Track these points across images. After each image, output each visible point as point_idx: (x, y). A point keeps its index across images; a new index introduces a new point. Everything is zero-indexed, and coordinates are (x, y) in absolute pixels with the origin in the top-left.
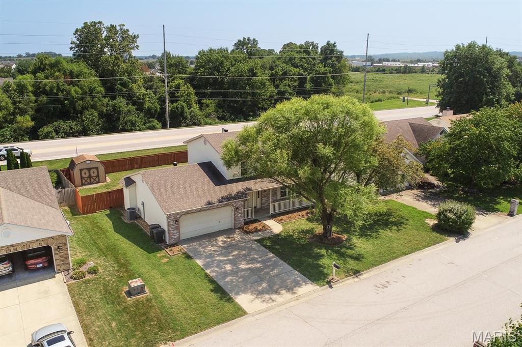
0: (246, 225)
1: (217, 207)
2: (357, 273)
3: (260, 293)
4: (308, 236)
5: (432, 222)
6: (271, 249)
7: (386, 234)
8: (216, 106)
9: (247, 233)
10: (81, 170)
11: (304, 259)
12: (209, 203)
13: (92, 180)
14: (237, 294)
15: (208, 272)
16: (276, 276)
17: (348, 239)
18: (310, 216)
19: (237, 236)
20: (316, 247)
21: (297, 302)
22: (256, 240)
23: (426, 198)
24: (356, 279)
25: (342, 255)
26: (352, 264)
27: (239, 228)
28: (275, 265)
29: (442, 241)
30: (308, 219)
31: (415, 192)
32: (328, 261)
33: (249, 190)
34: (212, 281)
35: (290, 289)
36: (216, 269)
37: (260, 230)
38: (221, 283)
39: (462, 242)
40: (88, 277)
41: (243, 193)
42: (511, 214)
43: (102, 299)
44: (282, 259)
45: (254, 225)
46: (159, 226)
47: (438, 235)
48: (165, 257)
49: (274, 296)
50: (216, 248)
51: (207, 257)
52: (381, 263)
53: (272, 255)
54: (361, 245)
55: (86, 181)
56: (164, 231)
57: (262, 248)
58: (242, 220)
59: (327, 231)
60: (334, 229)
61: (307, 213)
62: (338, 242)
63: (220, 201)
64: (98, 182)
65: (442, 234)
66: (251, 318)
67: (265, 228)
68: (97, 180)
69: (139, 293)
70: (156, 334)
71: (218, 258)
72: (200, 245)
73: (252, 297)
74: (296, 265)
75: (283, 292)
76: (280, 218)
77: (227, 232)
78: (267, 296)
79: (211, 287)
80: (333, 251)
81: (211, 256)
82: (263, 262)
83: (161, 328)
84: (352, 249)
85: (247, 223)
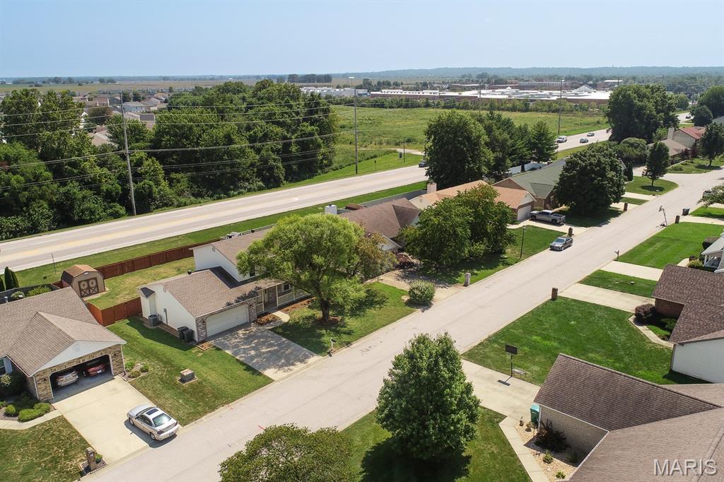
0: (259, 318)
1: (235, 307)
2: (348, 344)
3: (280, 367)
4: (311, 321)
5: (406, 298)
6: (283, 335)
7: (371, 312)
8: (189, 181)
9: (261, 324)
10: (79, 283)
11: (309, 339)
12: (228, 304)
13: (91, 291)
14: (265, 369)
15: (238, 358)
16: (291, 353)
17: (342, 320)
18: (310, 304)
19: (254, 328)
20: (319, 328)
21: (308, 369)
22: (270, 330)
23: (404, 277)
24: (348, 349)
25: (338, 333)
26: (345, 338)
27: (253, 322)
28: (288, 346)
29: (411, 312)
30: (309, 307)
31: (397, 272)
32: (327, 338)
33: (259, 288)
34: (242, 363)
35: (302, 361)
36: (243, 355)
37: (271, 321)
38: (250, 364)
39: (426, 312)
40: (143, 375)
41: (255, 292)
42: (466, 285)
43: (162, 387)
44: (293, 341)
45: (266, 317)
46: (186, 329)
47: (409, 308)
48: (199, 352)
49: (291, 367)
50: (238, 340)
51: (233, 347)
52: (366, 335)
53: (284, 339)
54: (352, 323)
55: (85, 292)
56: (193, 332)
57: (276, 335)
58: (255, 315)
59: (325, 315)
60: (331, 313)
61: (308, 302)
62: (335, 323)
63: (237, 302)
64: (98, 292)
65: (412, 307)
66: (278, 383)
67: (275, 319)
68: (96, 290)
69: (190, 380)
70: (214, 401)
71: (242, 347)
72: (225, 339)
73: (276, 370)
74: (304, 345)
75: (298, 363)
76: (287, 308)
77: (245, 326)
78: (286, 368)
79: (244, 367)
80: (331, 330)
81: (236, 346)
82: (278, 345)
83: (216, 398)
84: (345, 327)
85: (260, 316)
